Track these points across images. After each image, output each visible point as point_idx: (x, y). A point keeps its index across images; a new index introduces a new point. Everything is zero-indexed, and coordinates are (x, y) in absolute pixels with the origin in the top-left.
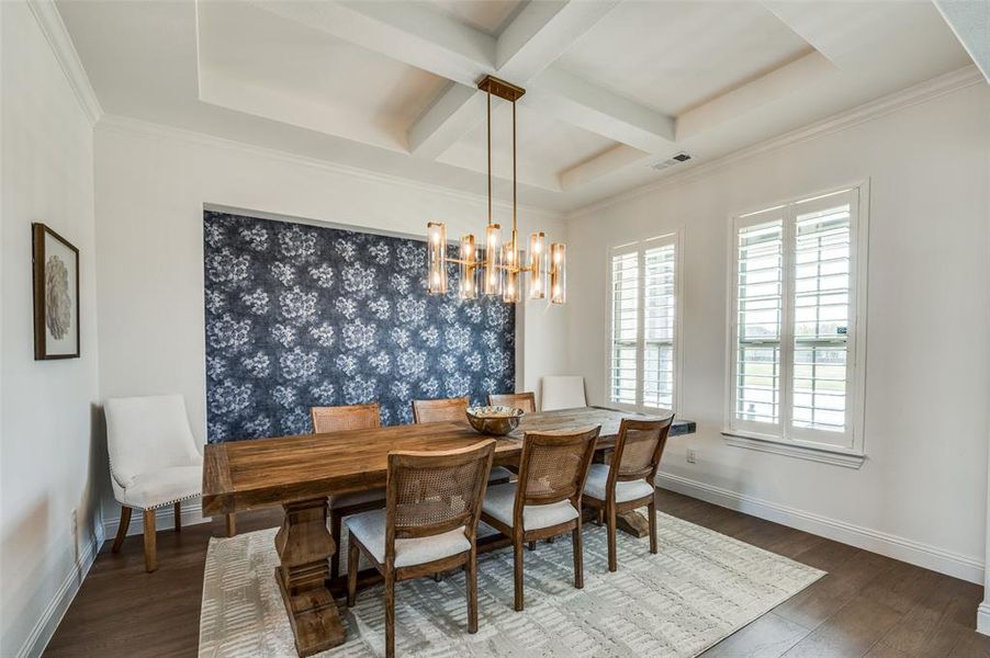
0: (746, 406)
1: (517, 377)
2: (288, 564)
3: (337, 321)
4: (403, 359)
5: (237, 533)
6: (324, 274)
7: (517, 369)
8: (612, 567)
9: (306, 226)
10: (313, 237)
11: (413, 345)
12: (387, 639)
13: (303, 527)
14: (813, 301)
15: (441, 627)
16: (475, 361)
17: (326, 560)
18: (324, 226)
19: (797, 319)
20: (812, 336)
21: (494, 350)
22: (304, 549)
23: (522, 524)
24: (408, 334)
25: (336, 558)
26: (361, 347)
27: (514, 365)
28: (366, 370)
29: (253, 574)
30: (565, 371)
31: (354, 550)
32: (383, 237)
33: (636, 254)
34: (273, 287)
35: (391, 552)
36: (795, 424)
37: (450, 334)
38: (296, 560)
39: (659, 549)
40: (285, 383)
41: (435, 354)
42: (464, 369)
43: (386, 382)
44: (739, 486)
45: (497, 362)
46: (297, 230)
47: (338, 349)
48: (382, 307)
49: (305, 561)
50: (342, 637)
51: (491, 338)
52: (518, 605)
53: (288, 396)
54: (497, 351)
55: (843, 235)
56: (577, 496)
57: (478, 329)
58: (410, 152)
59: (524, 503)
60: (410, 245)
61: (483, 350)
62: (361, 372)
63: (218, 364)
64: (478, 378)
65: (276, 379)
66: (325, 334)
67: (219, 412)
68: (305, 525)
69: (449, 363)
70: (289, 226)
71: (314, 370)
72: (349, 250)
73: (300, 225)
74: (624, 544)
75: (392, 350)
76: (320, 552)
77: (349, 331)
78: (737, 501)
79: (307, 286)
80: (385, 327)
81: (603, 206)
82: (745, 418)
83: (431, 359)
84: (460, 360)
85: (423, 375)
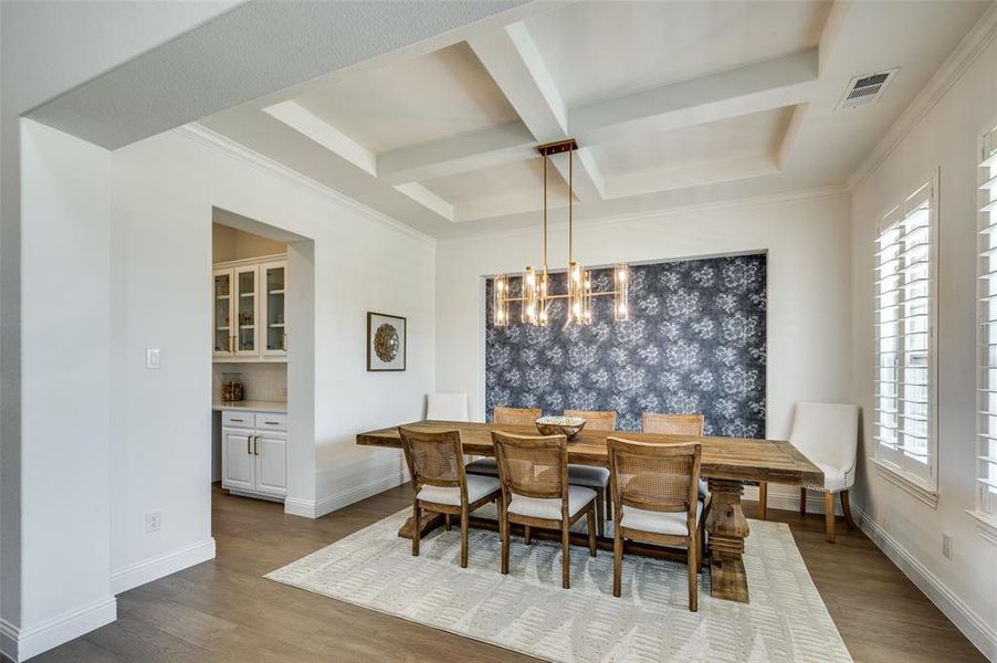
4: (621, 376)
11: (631, 363)
16: (705, 380)
21: (732, 368)
24: (626, 352)
27: (764, 386)
41: (654, 372)
42: (689, 386)
45: (738, 382)
47: (565, 367)
51: (727, 355)
54: (738, 368)
57: (709, 346)
61: (717, 368)
62: (583, 386)
63: (492, 375)
64: (709, 398)
69: (672, 381)
75: (611, 367)
77: (574, 352)
80: (605, 347)
83: (650, 376)
84: (685, 378)
85: (641, 391)
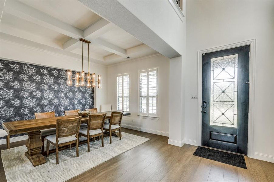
0: (142, 110)
1: (95, 105)
2: (30, 148)
3: (42, 91)
4: (62, 101)
5: (10, 148)
6: (38, 78)
7: (95, 103)
8: (111, 143)
9: (32, 65)
10: (34, 68)
11: (65, 97)
12: (57, 159)
13: (34, 139)
14: (152, 89)
15: (70, 157)
16: (83, 101)
17: (40, 147)
18: (37, 65)
19: (149, 92)
20: (152, 96)
21: (88, 98)
22: (35, 145)
23: (89, 134)
24: (64, 94)
25: (43, 147)
26: (49, 98)
27: (94, 102)
28: (51, 103)
29: (18, 155)
30: (107, 103)
31: (48, 144)
32: (56, 69)
33: (122, 77)
34: (21, 81)
35: (57, 141)
36: (149, 113)
37: (76, 94)
38: (32, 147)
39: (121, 139)
40: (25, 107)
41: (71, 99)
42: (80, 103)
43: (57, 107)
44: (141, 126)
45: (89, 101)
46: (29, 66)
47: (42, 98)
48: (56, 87)
49: (35, 147)
50: (45, 161)
51: (87, 95)
52: (89, 151)
53: (26, 111)
54: (89, 98)
55: (155, 77)
56: (102, 128)
57: (84, 93)
58: (64, 49)
59: (90, 130)
60: (64, 71)
61: (85, 98)
62: (49, 104)
64: (84, 105)
65: (22, 106)
66: (38, 94)
67: (2, 116)
68: (35, 139)
69: (76, 102)
70: (26, 65)
71: (34, 104)
72: (46, 72)
73: (30, 64)
74: (113, 139)
75: (59, 98)
76: (39, 145)
77: (46, 93)
78: (140, 129)
79: (32, 81)
80: (57, 92)
81: (115, 65)
82: (142, 112)
83: (70, 100)
84: (79, 101)
85: (68, 105)
